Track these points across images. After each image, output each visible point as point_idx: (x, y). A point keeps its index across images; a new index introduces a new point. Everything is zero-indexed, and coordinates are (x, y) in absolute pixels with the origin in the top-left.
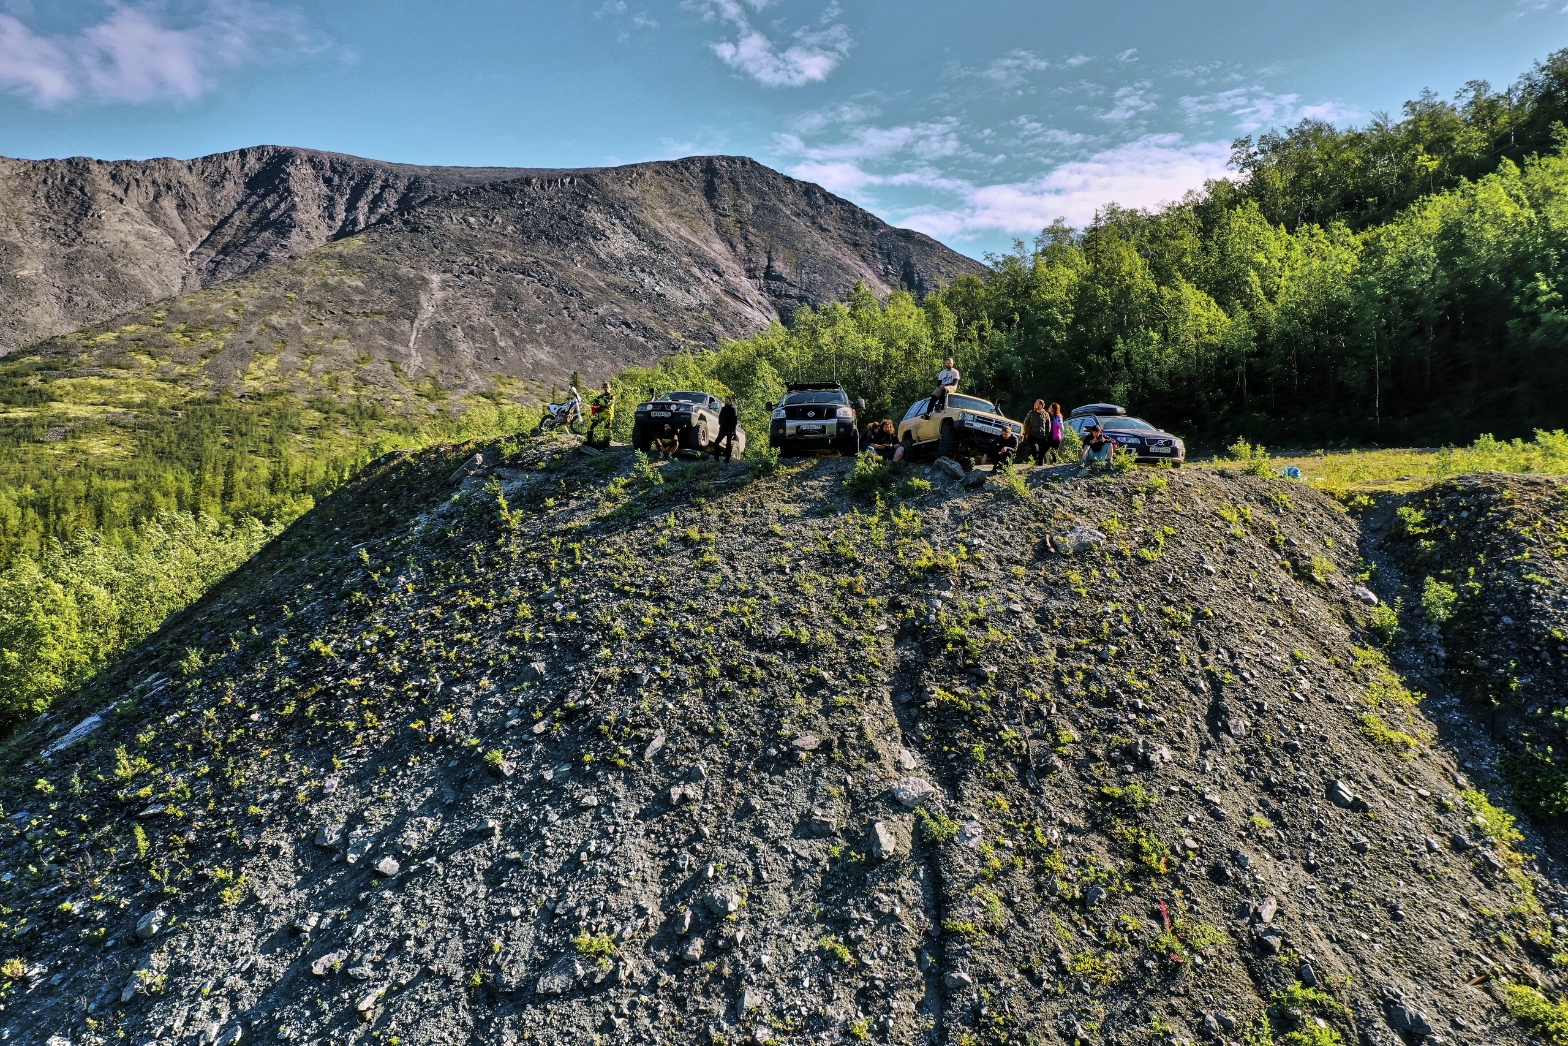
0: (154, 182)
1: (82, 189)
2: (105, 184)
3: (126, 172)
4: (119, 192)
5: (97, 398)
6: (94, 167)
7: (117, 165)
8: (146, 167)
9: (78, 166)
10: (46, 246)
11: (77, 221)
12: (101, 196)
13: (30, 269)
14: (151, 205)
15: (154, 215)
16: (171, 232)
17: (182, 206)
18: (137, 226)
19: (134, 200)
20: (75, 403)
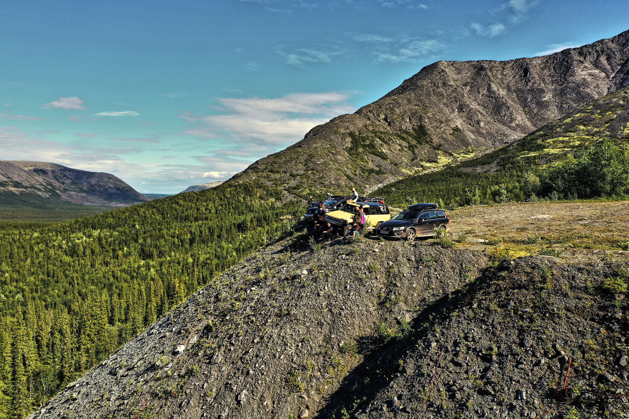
0: (597, 51)
1: (567, 62)
2: (576, 57)
3: (585, 50)
4: (582, 59)
5: (561, 145)
6: (572, 52)
7: (581, 48)
8: (593, 45)
9: (566, 53)
10: (553, 87)
11: (565, 75)
12: (575, 62)
13: (547, 97)
14: (595, 61)
15: (596, 65)
16: (603, 70)
17: (609, 59)
18: (589, 71)
19: (588, 60)
20: (553, 148)
